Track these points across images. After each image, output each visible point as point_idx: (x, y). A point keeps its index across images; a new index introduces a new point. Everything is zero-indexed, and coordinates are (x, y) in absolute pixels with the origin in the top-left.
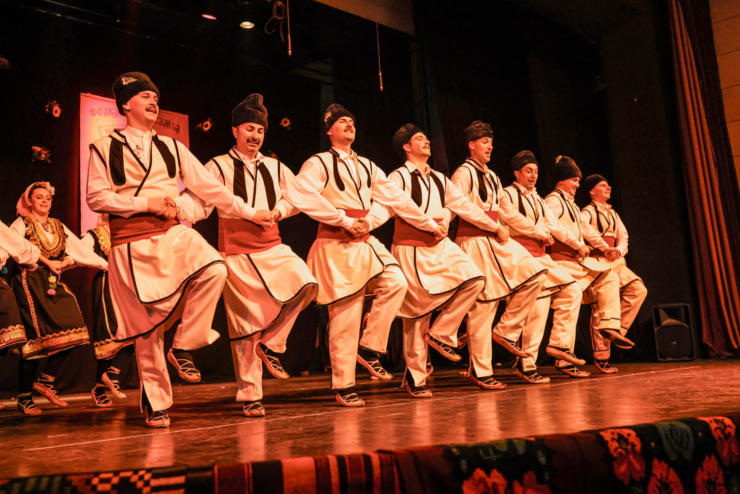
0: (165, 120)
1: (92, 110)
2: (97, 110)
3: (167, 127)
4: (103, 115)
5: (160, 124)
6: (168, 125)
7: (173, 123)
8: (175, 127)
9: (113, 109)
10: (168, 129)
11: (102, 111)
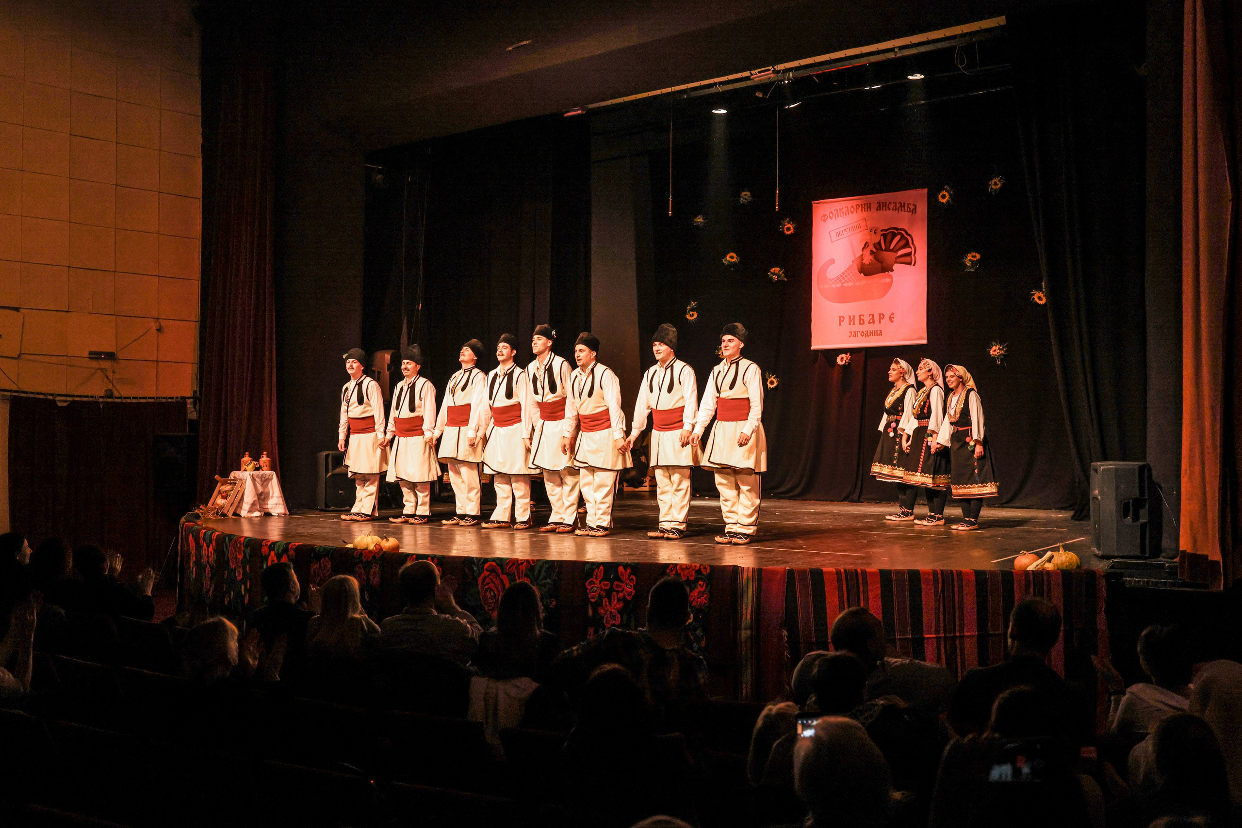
0: (899, 203)
1: (824, 215)
2: (828, 215)
3: (902, 211)
4: (834, 218)
5: (893, 210)
6: (903, 209)
7: (908, 204)
8: (910, 209)
9: (844, 208)
10: (903, 212)
11: (833, 214)
